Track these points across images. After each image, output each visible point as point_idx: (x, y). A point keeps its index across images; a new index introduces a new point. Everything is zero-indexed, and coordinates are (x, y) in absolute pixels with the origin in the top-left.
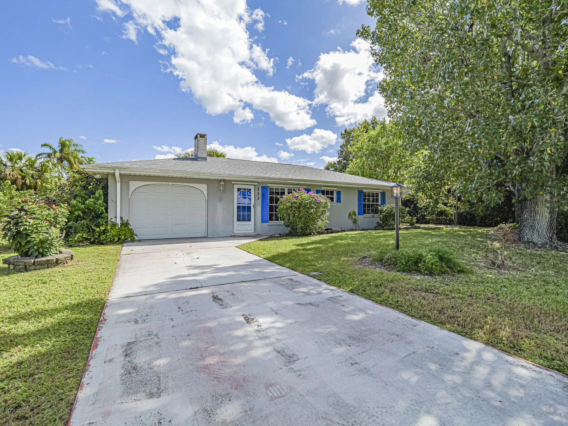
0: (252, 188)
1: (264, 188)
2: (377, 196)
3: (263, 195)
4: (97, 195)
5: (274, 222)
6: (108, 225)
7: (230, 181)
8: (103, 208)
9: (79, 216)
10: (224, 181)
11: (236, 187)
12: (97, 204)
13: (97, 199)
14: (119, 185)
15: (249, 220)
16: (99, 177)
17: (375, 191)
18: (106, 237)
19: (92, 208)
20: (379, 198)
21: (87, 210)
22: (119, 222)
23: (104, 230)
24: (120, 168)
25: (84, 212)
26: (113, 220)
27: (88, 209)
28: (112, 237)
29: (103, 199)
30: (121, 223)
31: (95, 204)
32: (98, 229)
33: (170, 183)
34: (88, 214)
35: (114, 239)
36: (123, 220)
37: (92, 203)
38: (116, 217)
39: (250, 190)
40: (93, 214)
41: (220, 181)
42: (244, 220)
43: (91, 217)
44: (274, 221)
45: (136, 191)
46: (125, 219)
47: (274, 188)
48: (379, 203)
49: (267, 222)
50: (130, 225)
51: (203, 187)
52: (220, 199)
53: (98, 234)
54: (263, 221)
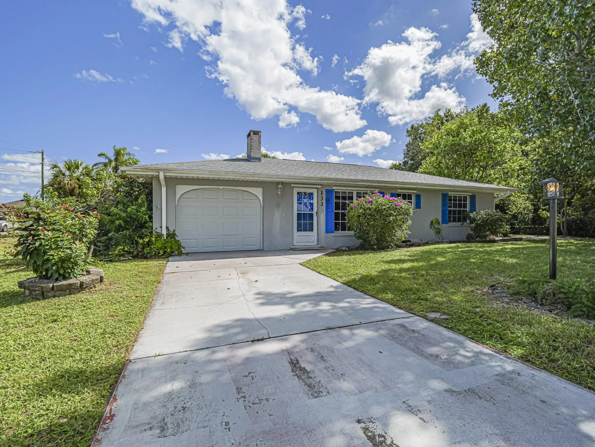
0: (315, 192)
1: (329, 192)
2: (465, 200)
3: (328, 201)
4: (140, 201)
5: (340, 233)
6: (152, 237)
7: (289, 184)
8: (147, 216)
9: (120, 225)
10: (282, 183)
11: (295, 191)
12: (140, 212)
13: (140, 206)
14: (164, 190)
15: (311, 230)
16: (143, 180)
17: (463, 194)
18: (150, 250)
19: (135, 217)
20: (468, 202)
21: (129, 219)
22: (164, 232)
23: (149, 241)
24: (165, 170)
25: (126, 222)
26: (159, 230)
27: (130, 217)
28: (157, 249)
29: (146, 206)
30: (167, 234)
31: (138, 211)
32: (141, 241)
33: (221, 187)
34: (131, 223)
35: (159, 253)
36: (169, 230)
37: (135, 211)
38: (161, 227)
39: (312, 194)
40: (136, 223)
41: (278, 183)
42: (305, 230)
43: (134, 227)
44: (340, 231)
45: (183, 196)
46: (171, 229)
47: (341, 191)
48: (468, 209)
49: (333, 232)
50: (177, 236)
51: (258, 192)
52: (278, 206)
53: (141, 247)
54: (327, 231)
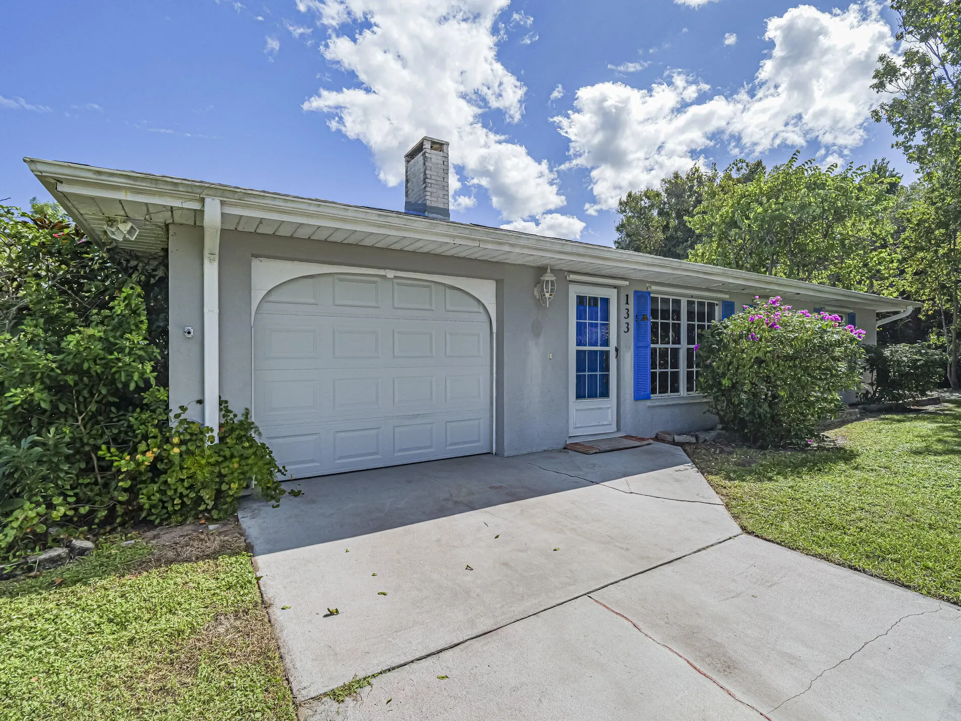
0: (612, 294)
1: (641, 296)
3: (638, 318)
4: (119, 307)
5: (658, 399)
6: (167, 440)
7: (562, 272)
8: (148, 367)
9: (30, 407)
11: (574, 291)
12: (121, 350)
13: (122, 326)
14: (211, 271)
15: (605, 394)
16: (130, 232)
17: (839, 311)
18: (162, 492)
19: (99, 369)
21: (70, 379)
22: (212, 419)
23: (153, 467)
24: (225, 192)
25: (56, 388)
26: (192, 414)
27: (77, 370)
28: (191, 487)
29: (144, 327)
30: (221, 426)
31: (110, 348)
32: (124, 464)
33: (390, 274)
34: (79, 392)
35: (199, 500)
36: (228, 411)
37: (97, 347)
38: (201, 402)
39: (606, 301)
40: (104, 391)
41: (542, 269)
42: (592, 395)
43: (93, 407)
44: (658, 394)
45: (272, 298)
46: (237, 408)
47: (660, 296)
49: (649, 398)
50: (257, 430)
51: (485, 291)
52: (537, 331)
53: (126, 484)
54: (639, 396)
